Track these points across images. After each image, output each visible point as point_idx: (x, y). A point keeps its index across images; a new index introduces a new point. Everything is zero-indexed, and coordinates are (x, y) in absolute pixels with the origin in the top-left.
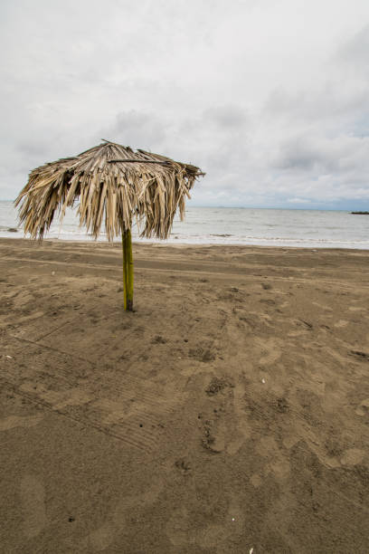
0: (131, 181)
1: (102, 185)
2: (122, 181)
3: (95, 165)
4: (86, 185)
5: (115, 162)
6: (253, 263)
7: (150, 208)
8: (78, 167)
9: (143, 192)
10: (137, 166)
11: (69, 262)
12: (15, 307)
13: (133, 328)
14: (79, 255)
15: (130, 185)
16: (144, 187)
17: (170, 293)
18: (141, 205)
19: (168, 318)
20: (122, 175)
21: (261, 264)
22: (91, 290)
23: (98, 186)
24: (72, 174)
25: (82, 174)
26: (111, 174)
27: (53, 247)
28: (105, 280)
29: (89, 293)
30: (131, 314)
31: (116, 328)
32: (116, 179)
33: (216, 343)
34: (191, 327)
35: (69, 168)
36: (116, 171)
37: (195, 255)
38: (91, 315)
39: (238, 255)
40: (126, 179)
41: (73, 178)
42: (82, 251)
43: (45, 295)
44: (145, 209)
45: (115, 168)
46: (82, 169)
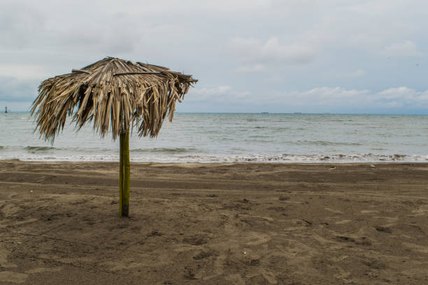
0: (131, 91)
1: (109, 94)
2: (125, 91)
3: (103, 79)
4: (97, 94)
5: (118, 75)
6: (283, 181)
7: (147, 111)
8: (91, 81)
9: (141, 99)
10: (136, 77)
11: (44, 183)
12: (7, 216)
13: (129, 228)
14: (55, 177)
15: (131, 94)
16: (142, 95)
17: (170, 205)
18: (139, 109)
19: (166, 221)
20: (125, 86)
21: (294, 181)
22: (81, 203)
23: (106, 95)
24: (87, 86)
25: (94, 87)
26: (116, 85)
27: (18, 168)
28: (94, 196)
29: (79, 205)
30: (127, 219)
31: (113, 228)
32: (120, 88)
33: (211, 235)
34: (188, 226)
35: (85, 82)
36: (120, 82)
37: (208, 175)
38: (87, 220)
39: (268, 173)
40: (128, 88)
41: (88, 90)
42: (57, 172)
43: (33, 207)
44: (143, 112)
45: (119, 80)
46: (93, 83)
